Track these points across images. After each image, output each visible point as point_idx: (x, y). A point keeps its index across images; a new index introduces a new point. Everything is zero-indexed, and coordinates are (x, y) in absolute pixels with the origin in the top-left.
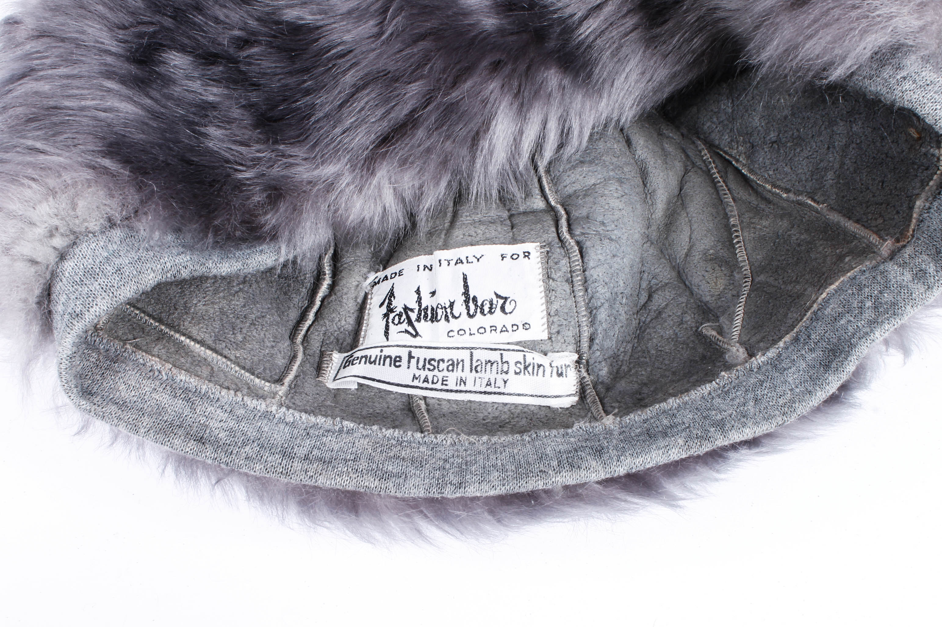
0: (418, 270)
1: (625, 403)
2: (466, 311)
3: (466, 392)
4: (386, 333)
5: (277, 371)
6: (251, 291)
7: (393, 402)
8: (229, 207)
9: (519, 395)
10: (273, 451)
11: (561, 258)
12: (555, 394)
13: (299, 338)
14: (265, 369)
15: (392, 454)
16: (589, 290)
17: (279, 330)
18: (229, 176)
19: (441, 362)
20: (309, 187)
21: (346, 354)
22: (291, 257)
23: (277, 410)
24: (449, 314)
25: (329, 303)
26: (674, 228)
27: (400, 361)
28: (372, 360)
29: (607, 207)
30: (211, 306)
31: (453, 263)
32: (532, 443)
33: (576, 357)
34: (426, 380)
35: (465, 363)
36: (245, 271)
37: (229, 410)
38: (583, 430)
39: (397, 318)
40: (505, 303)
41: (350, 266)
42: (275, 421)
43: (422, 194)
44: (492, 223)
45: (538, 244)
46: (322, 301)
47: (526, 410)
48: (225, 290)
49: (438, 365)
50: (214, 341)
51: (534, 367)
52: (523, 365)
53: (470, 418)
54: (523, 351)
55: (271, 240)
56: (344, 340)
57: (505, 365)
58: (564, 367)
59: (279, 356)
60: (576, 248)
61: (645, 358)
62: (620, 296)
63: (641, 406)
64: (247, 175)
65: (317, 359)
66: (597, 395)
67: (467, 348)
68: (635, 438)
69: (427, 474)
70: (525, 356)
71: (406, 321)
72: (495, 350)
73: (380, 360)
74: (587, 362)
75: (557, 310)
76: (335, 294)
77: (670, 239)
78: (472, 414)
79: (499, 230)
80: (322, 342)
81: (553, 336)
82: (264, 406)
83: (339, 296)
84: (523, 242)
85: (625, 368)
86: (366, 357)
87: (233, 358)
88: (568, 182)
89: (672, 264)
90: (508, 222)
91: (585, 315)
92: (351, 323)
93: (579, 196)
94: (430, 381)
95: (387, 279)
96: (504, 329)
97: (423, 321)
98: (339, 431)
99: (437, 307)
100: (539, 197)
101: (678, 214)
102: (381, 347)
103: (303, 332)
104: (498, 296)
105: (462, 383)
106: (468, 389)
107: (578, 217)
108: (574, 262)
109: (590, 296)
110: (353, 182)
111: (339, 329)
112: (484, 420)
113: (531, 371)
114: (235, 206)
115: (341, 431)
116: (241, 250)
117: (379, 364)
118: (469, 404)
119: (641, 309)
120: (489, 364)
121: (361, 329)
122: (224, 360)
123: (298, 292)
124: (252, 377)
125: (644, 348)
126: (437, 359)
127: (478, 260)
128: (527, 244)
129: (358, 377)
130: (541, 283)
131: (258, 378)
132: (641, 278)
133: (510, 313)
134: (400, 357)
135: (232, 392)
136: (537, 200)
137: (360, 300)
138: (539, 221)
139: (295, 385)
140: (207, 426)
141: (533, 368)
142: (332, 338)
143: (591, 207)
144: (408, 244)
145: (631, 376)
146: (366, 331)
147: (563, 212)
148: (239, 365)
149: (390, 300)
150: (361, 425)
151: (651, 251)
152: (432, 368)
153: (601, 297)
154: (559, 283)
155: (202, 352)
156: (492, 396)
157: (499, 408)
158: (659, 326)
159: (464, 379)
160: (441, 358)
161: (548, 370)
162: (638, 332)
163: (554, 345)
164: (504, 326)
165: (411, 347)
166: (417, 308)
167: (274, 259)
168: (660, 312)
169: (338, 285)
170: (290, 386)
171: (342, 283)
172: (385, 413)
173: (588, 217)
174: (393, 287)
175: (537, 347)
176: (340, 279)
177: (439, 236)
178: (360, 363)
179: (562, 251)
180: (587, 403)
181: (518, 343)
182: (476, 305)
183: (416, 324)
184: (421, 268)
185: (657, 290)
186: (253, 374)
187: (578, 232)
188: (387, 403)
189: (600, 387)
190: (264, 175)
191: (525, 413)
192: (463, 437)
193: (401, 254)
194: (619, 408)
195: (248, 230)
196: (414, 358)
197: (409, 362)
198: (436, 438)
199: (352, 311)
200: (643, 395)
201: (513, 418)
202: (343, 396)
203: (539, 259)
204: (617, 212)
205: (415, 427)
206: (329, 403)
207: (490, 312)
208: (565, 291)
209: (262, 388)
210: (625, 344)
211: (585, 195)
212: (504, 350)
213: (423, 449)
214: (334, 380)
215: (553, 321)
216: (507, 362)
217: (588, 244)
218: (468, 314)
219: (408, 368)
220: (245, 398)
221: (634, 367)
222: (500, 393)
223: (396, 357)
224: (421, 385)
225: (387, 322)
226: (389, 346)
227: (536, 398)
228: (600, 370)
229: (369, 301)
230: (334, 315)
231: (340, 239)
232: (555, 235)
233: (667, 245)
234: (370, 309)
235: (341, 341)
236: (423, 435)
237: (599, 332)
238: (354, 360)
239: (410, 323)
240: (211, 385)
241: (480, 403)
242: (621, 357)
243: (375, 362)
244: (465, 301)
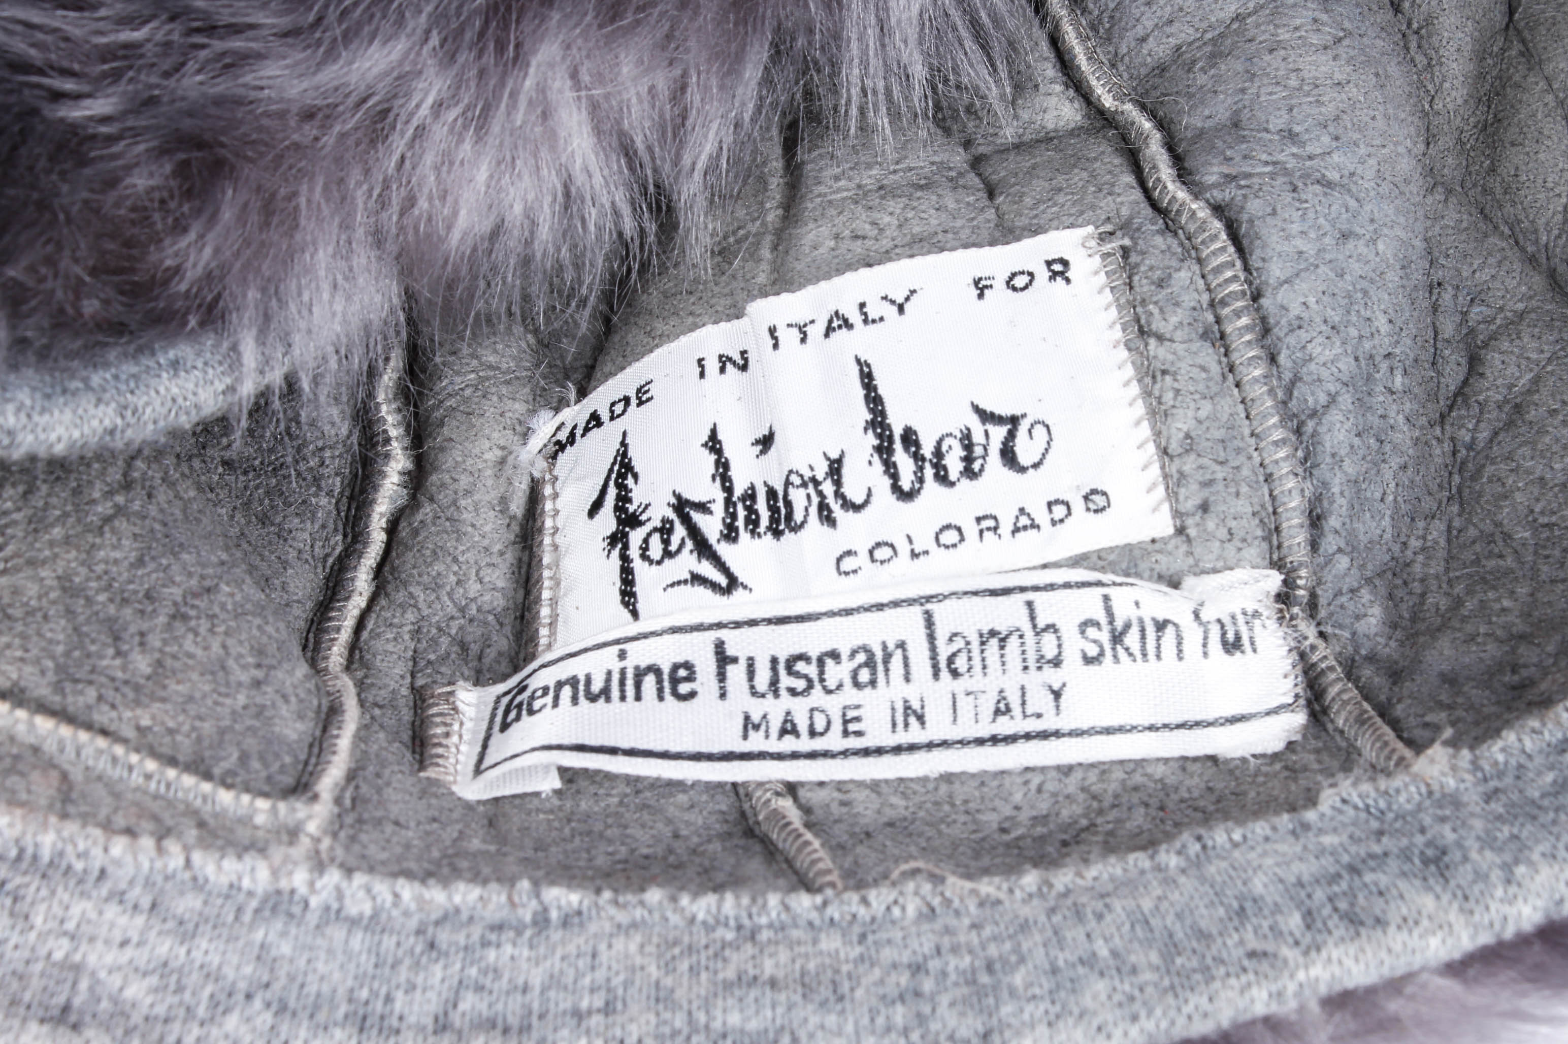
0: (702, 375)
1: (1470, 707)
2: (887, 482)
3: (930, 746)
4: (628, 596)
5: (288, 759)
6: (153, 510)
7: (691, 816)
8: (47, 216)
9: (1108, 731)
10: (321, 1017)
11: (1174, 263)
12: (1229, 712)
13: (336, 655)
14: (244, 758)
15: (730, 973)
16: (1282, 359)
17: (270, 629)
18: (34, 112)
19: (829, 663)
20: (310, 130)
21: (501, 688)
22: (276, 377)
23: (311, 884)
24: (830, 500)
25: (416, 533)
26: (1512, 133)
27: (690, 679)
28: (597, 686)
29: (1293, 83)
30: (29, 572)
31: (816, 331)
32: (1193, 872)
33: (1274, 580)
34: (788, 729)
35: (911, 654)
36: (129, 433)
37: (146, 903)
38: (1356, 808)
39: (656, 541)
40: (1011, 435)
41: (466, 400)
42: (312, 918)
43: (684, 117)
44: (921, 187)
45: (1090, 229)
46: (392, 529)
47: (1138, 779)
48: (66, 515)
49: (821, 673)
50: (58, 687)
51: (1143, 631)
52: (1106, 628)
53: (956, 831)
54: (1099, 584)
55: (202, 324)
56: (487, 643)
57: (1049, 639)
58: (1241, 619)
59: (284, 710)
60: (1217, 225)
61: (1501, 556)
62: (1384, 366)
63: (1530, 704)
64: (100, 106)
65: (407, 715)
66: (1366, 698)
67: (911, 602)
68: (1546, 802)
69: (866, 1021)
70: (1106, 598)
71: (689, 545)
72: (1006, 592)
73: (622, 683)
74: (1313, 596)
75: (1188, 436)
76: (432, 499)
77: (1506, 170)
78: (962, 818)
79: (951, 205)
80: (414, 659)
81: (1190, 522)
82: (263, 873)
83: (445, 502)
84: (1036, 231)
85: (1437, 600)
86: (573, 682)
87: (129, 732)
88: (1148, 23)
89: (1523, 250)
90: (973, 179)
91: (1284, 441)
92: (501, 584)
93: (1194, 62)
94: (803, 726)
95: (599, 424)
96: (1024, 521)
97: (744, 536)
98: (535, 923)
99: (788, 483)
100: (1058, 88)
101: (1517, 86)
102: (617, 642)
103: (345, 635)
104: (986, 417)
105: (912, 720)
106: (937, 737)
107: (1201, 133)
108: (1218, 270)
109: (1287, 376)
110: (455, 98)
111: (463, 610)
112: (1004, 830)
113: (1136, 648)
114: (67, 214)
115: (541, 921)
116: (107, 365)
117: (623, 698)
118: (944, 788)
119: (1451, 408)
120: (994, 642)
121: (538, 599)
122: (101, 742)
123: (306, 510)
124: (207, 787)
125: (1488, 527)
126: (814, 654)
127: (901, 309)
128: (1053, 235)
129: (560, 747)
130: (1124, 354)
131: (229, 787)
132: (1435, 308)
133: (1036, 466)
134: (688, 666)
135: (147, 842)
136: (1053, 100)
137: (517, 507)
138: (1077, 161)
139: (354, 800)
140: (77, 968)
141: (1143, 637)
142: (444, 641)
143: (1243, 91)
144: (652, 298)
145: (1464, 619)
146: (554, 602)
147: (1147, 125)
148: (153, 753)
149: (621, 487)
150: (607, 895)
151: (1451, 216)
152: (800, 684)
153: (1325, 374)
154: (1180, 348)
155: (21, 728)
156: (1021, 745)
157: (1050, 787)
158: (1526, 450)
159: (916, 705)
160: (827, 648)
161: (1193, 636)
162: (1456, 479)
163: (1198, 550)
164: (1022, 510)
165: (720, 626)
166: (720, 496)
167: (220, 387)
168: (1518, 408)
169: (436, 469)
170: (338, 801)
171: (451, 458)
172: (671, 851)
173: (1236, 125)
174: (623, 444)
175: (1143, 566)
176: (442, 449)
177: (753, 255)
178: (556, 704)
179: (1174, 243)
180: (1336, 729)
181: (1077, 561)
182: (918, 457)
183: (724, 550)
184: (712, 366)
185: (1493, 337)
186: (207, 776)
187: (1211, 174)
188: (669, 821)
189: (1367, 672)
190: (152, 101)
191: (1136, 789)
192: (955, 885)
193: (635, 336)
194: (1453, 724)
195: (122, 293)
196: (735, 660)
197: (722, 676)
198: (865, 901)
199: (497, 547)
200: (1524, 673)
201: (1101, 812)
202: (516, 819)
203: (1102, 278)
204: (1329, 95)
205: (781, 882)
206: (476, 844)
207: (969, 473)
208: (1203, 369)
209: (246, 821)
210: (1421, 524)
211: (1214, 57)
212: (1036, 589)
213: (830, 943)
214: (478, 771)
215: (1181, 474)
216: (1051, 628)
217: (1254, 206)
218: (896, 488)
219: (723, 696)
220: (197, 857)
221: (1470, 592)
222: (1044, 735)
223: (676, 667)
224: (774, 745)
225: (625, 558)
226: (645, 636)
227: (1166, 734)
228: (1358, 618)
229: (548, 506)
230: (438, 567)
231: (430, 302)
232: (1137, 194)
233: (1498, 190)
234: (556, 530)
235: (475, 648)
236: (819, 899)
237: (1336, 490)
238: (532, 698)
239: (703, 548)
240: (71, 828)
241: (982, 779)
242: (1417, 568)
243: (605, 692)
244: (879, 449)
